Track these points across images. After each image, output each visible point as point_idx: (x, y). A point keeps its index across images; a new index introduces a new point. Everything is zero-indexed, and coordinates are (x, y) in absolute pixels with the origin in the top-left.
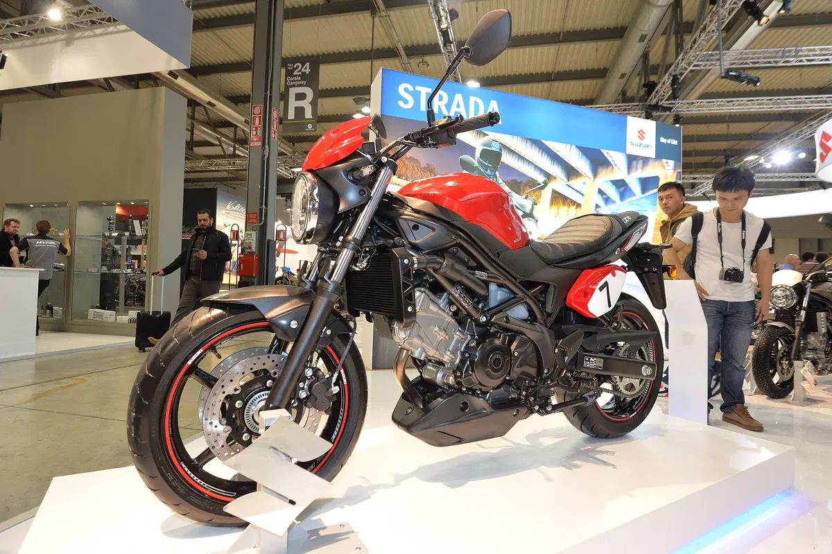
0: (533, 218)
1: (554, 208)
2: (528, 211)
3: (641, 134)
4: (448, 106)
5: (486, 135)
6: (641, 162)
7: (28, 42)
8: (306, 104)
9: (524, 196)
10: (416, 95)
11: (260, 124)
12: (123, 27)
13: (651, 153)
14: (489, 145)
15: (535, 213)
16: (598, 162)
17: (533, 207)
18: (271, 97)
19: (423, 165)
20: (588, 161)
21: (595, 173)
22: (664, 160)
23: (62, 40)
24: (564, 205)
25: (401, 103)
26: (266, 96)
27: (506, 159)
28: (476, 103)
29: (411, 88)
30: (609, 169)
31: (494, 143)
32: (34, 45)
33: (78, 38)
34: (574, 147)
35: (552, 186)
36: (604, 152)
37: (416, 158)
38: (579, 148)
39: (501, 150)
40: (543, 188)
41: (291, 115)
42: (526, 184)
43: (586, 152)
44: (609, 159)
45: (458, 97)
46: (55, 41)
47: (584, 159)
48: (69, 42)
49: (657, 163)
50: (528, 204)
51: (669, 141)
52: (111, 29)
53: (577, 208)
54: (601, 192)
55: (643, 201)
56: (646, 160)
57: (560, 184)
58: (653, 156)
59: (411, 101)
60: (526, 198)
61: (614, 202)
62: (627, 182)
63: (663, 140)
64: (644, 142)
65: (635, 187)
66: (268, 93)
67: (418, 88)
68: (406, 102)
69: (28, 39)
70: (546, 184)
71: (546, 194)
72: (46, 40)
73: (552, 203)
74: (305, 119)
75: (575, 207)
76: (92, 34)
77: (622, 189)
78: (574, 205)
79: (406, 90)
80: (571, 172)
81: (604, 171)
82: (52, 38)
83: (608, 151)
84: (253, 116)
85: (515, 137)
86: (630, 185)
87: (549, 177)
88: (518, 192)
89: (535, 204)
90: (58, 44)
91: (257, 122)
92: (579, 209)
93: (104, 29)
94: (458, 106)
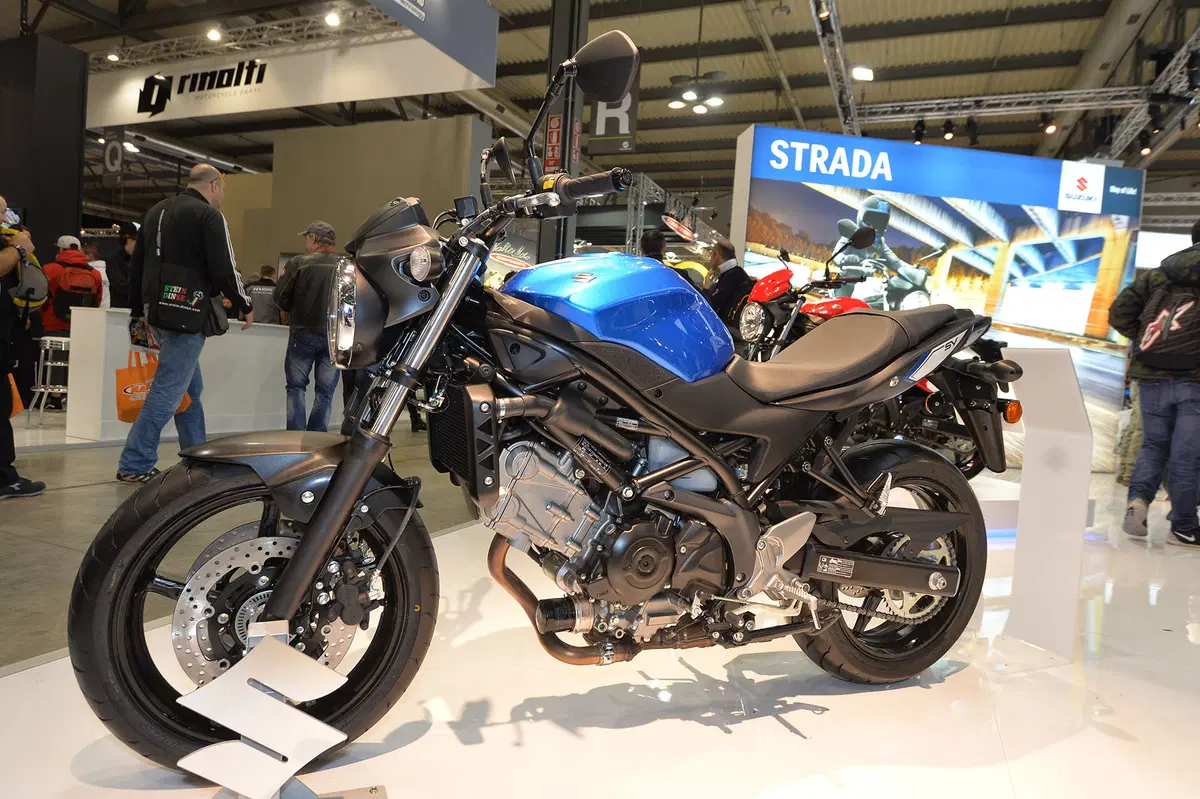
0: (925, 291)
1: (953, 280)
2: (919, 283)
3: (1082, 183)
4: (828, 164)
5: (871, 194)
6: (1078, 221)
7: (293, 49)
8: (621, 114)
9: (915, 266)
10: (791, 153)
11: (558, 142)
12: (409, 33)
13: (1096, 207)
14: (874, 205)
15: (928, 286)
16: (1016, 221)
17: (925, 279)
18: (573, 103)
19: (795, 232)
20: (1003, 221)
21: (1012, 236)
22: (1114, 216)
23: (335, 47)
24: (966, 275)
25: (773, 163)
26: (567, 102)
27: (895, 222)
28: (862, 159)
29: (785, 145)
30: (1033, 230)
31: (881, 203)
32: (298, 53)
33: (354, 45)
34: (985, 205)
35: (951, 253)
36: (1025, 208)
37: (787, 224)
38: (993, 205)
39: (889, 211)
40: (940, 255)
41: (600, 129)
42: (919, 250)
43: (1001, 210)
44: (1033, 217)
45: (841, 152)
46: (325, 49)
47: (998, 217)
48: (342, 50)
49: (1102, 222)
50: (920, 274)
51: (1123, 190)
52: (395, 34)
53: (983, 279)
54: (1018, 259)
55: (1079, 270)
56: (1086, 218)
57: (963, 251)
58: (1098, 210)
59: (785, 160)
60: (917, 268)
61: (1035, 271)
62: (1056, 245)
63: (1114, 189)
64: (1086, 193)
65: (1068, 252)
66: (570, 97)
67: (794, 144)
68: (779, 161)
69: (293, 45)
70: (944, 250)
71: (944, 263)
72: (314, 46)
73: (951, 274)
74: (619, 135)
75: (981, 278)
76: (371, 40)
77: (1048, 255)
78: (979, 276)
79: (780, 147)
80: (978, 235)
81: (1025, 233)
82: (322, 44)
83: (1031, 207)
84: (549, 130)
85: (908, 195)
86: (1060, 250)
87: (949, 242)
88: (909, 261)
89: (929, 274)
90: (330, 53)
91: (555, 139)
92: (986, 281)
93: (386, 34)
94: (840, 162)
